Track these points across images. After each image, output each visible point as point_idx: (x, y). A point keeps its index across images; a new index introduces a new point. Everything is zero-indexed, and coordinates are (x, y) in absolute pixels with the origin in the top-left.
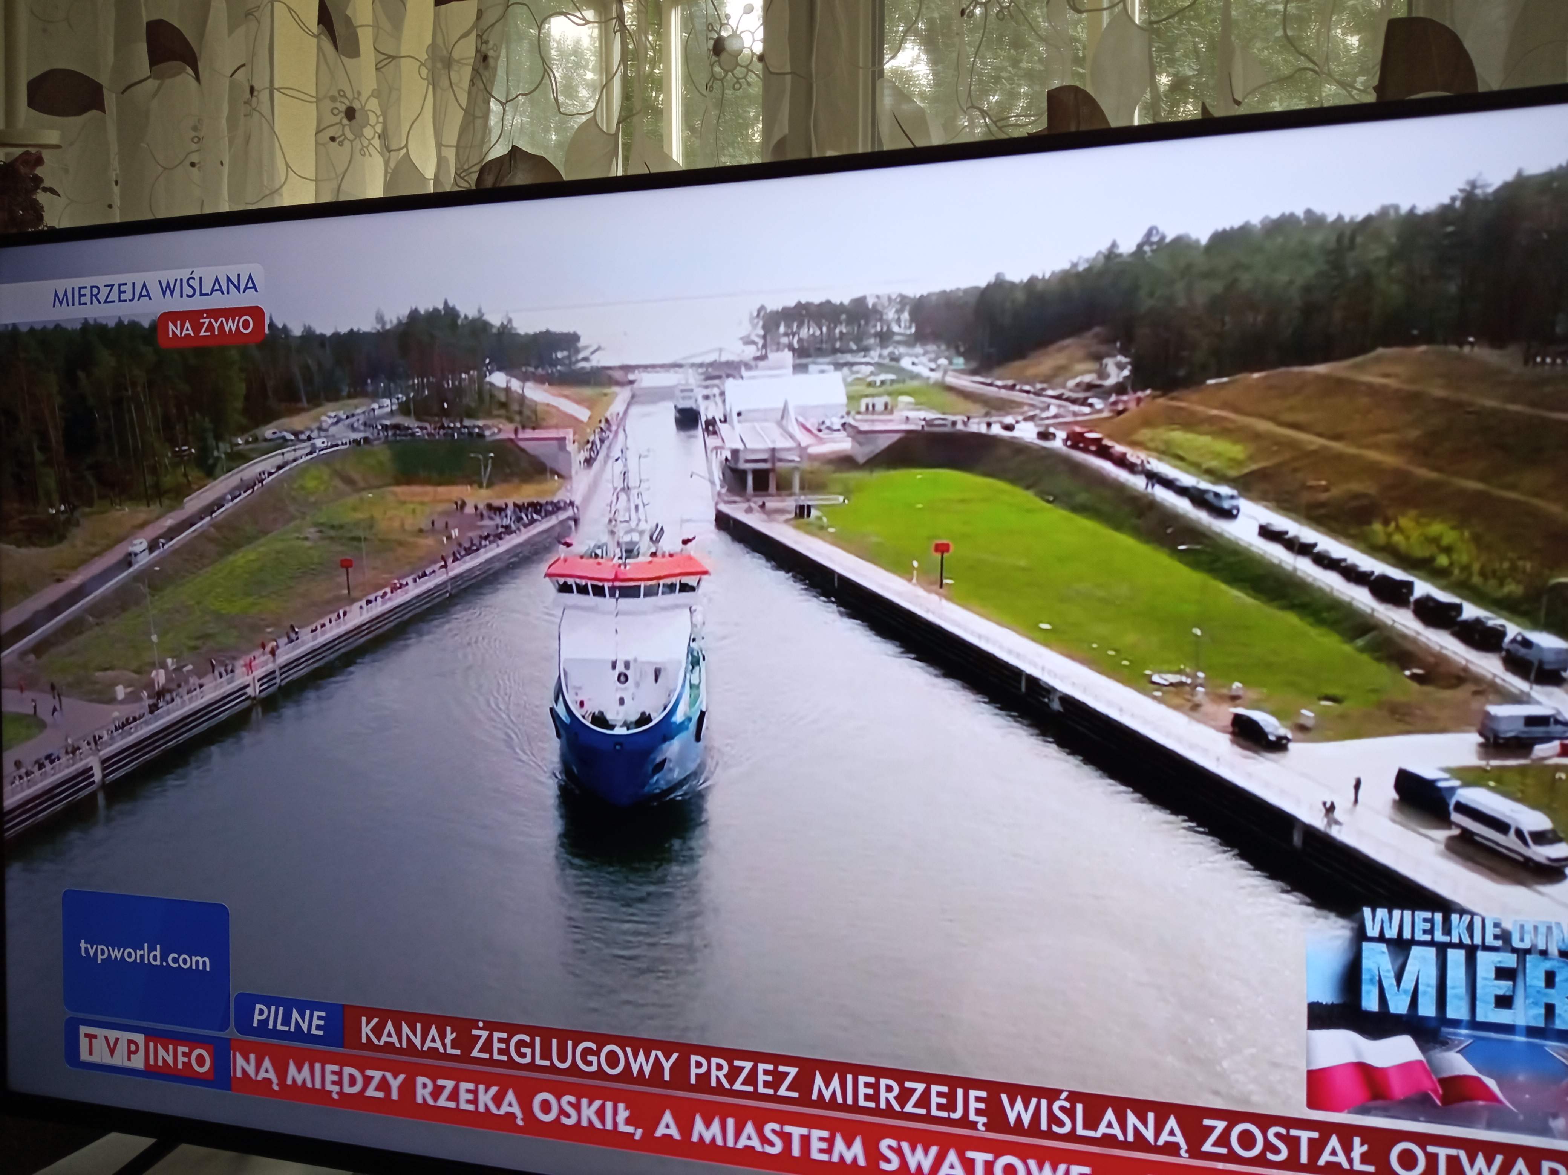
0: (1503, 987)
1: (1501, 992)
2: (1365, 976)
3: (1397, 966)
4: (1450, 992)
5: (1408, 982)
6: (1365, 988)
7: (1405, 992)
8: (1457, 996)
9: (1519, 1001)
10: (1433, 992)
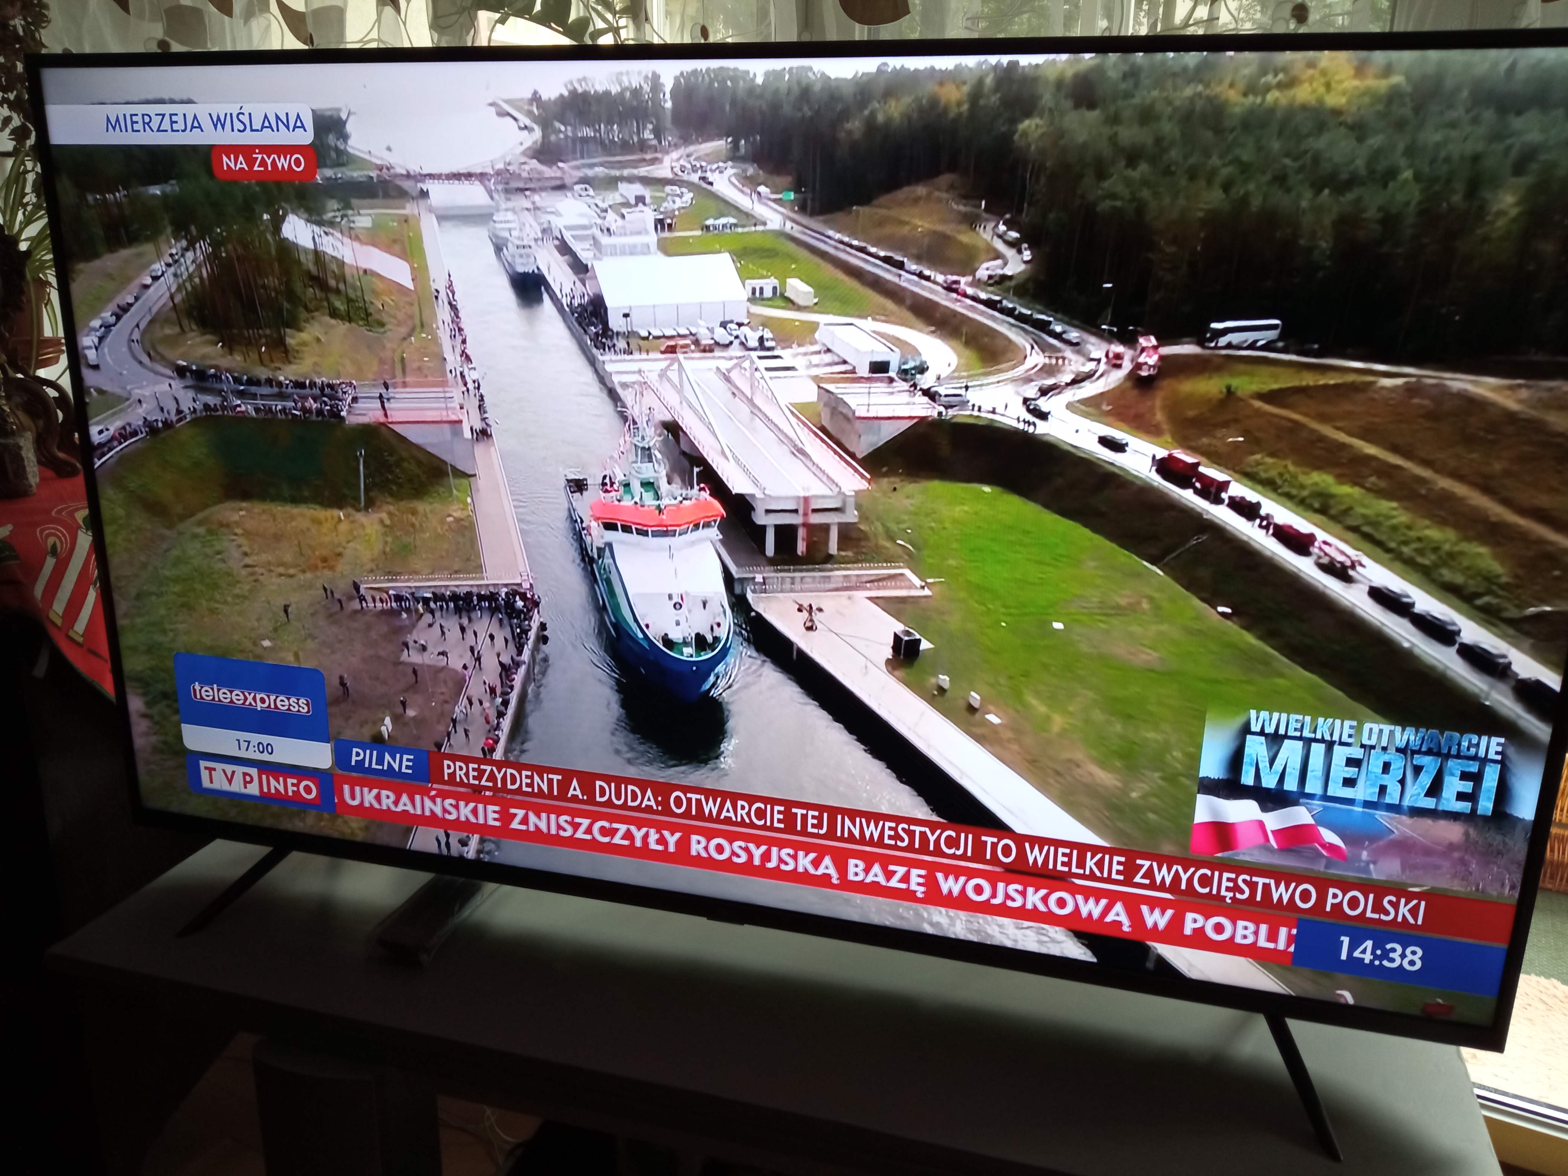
0: (1351, 772)
1: (1348, 776)
2: (1246, 760)
3: (1271, 754)
4: (1309, 774)
5: (1278, 766)
6: (1245, 768)
7: (1276, 773)
8: (1315, 777)
9: (1361, 783)
10: (1297, 773)
